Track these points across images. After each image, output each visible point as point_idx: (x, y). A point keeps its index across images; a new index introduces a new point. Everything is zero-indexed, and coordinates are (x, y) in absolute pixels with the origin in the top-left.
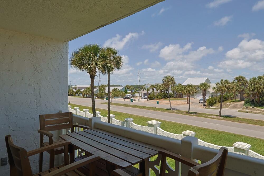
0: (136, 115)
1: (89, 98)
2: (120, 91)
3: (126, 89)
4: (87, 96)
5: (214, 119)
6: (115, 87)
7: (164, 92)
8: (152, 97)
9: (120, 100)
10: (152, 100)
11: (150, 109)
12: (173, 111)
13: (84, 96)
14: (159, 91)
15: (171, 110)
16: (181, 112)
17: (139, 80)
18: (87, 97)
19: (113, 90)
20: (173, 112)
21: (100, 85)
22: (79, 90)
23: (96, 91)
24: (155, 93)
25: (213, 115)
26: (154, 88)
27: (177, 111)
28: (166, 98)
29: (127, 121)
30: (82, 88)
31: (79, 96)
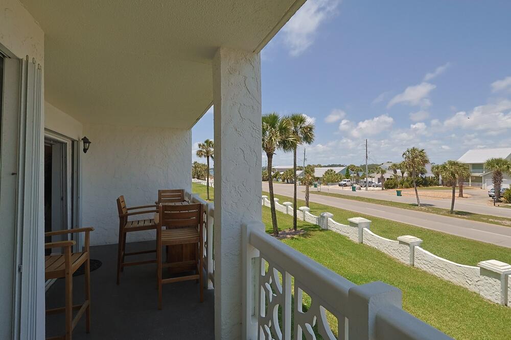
0: (352, 210)
1: (290, 184)
2: (337, 174)
3: (347, 170)
4: (288, 181)
5: (504, 225)
6: (330, 168)
7: (417, 176)
8: (391, 185)
9: (335, 188)
10: (392, 188)
11: (379, 203)
12: (422, 208)
13: (283, 181)
14: (406, 175)
15: (419, 205)
16: (438, 211)
17: (367, 157)
18: (288, 183)
19: (326, 172)
20: (421, 210)
21: (306, 166)
22: (278, 173)
23: (300, 175)
24: (399, 177)
25: (505, 218)
26: (398, 168)
27: (431, 208)
28: (421, 186)
29: (323, 217)
30: (282, 170)
31: (277, 181)
